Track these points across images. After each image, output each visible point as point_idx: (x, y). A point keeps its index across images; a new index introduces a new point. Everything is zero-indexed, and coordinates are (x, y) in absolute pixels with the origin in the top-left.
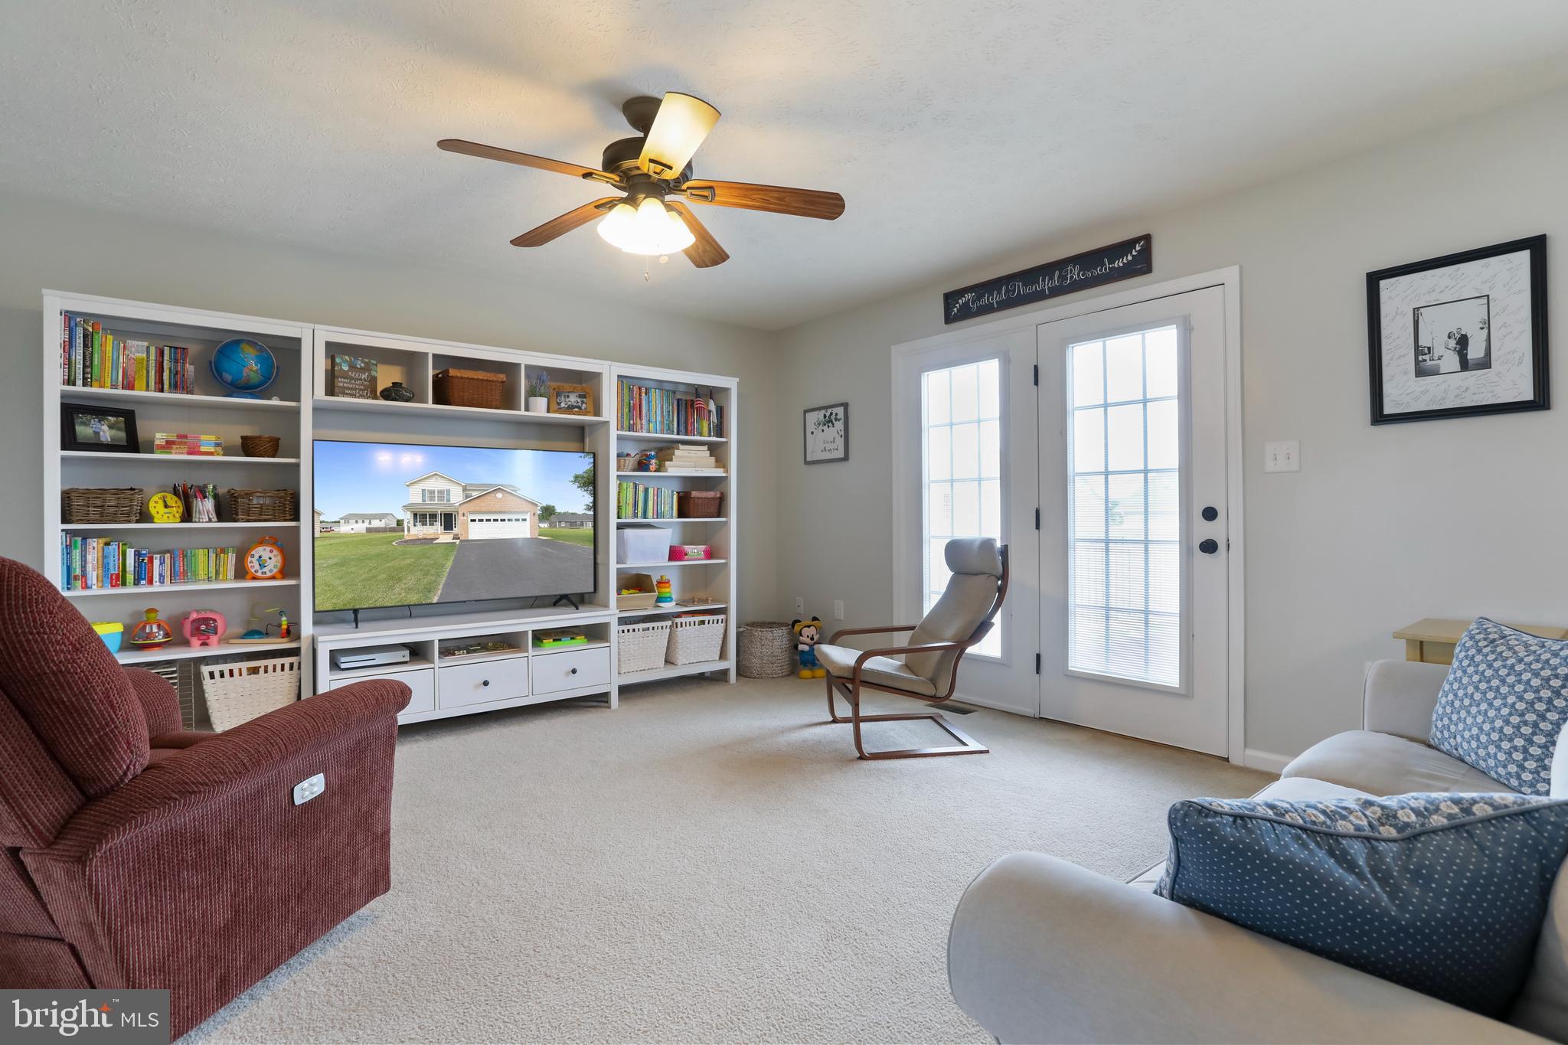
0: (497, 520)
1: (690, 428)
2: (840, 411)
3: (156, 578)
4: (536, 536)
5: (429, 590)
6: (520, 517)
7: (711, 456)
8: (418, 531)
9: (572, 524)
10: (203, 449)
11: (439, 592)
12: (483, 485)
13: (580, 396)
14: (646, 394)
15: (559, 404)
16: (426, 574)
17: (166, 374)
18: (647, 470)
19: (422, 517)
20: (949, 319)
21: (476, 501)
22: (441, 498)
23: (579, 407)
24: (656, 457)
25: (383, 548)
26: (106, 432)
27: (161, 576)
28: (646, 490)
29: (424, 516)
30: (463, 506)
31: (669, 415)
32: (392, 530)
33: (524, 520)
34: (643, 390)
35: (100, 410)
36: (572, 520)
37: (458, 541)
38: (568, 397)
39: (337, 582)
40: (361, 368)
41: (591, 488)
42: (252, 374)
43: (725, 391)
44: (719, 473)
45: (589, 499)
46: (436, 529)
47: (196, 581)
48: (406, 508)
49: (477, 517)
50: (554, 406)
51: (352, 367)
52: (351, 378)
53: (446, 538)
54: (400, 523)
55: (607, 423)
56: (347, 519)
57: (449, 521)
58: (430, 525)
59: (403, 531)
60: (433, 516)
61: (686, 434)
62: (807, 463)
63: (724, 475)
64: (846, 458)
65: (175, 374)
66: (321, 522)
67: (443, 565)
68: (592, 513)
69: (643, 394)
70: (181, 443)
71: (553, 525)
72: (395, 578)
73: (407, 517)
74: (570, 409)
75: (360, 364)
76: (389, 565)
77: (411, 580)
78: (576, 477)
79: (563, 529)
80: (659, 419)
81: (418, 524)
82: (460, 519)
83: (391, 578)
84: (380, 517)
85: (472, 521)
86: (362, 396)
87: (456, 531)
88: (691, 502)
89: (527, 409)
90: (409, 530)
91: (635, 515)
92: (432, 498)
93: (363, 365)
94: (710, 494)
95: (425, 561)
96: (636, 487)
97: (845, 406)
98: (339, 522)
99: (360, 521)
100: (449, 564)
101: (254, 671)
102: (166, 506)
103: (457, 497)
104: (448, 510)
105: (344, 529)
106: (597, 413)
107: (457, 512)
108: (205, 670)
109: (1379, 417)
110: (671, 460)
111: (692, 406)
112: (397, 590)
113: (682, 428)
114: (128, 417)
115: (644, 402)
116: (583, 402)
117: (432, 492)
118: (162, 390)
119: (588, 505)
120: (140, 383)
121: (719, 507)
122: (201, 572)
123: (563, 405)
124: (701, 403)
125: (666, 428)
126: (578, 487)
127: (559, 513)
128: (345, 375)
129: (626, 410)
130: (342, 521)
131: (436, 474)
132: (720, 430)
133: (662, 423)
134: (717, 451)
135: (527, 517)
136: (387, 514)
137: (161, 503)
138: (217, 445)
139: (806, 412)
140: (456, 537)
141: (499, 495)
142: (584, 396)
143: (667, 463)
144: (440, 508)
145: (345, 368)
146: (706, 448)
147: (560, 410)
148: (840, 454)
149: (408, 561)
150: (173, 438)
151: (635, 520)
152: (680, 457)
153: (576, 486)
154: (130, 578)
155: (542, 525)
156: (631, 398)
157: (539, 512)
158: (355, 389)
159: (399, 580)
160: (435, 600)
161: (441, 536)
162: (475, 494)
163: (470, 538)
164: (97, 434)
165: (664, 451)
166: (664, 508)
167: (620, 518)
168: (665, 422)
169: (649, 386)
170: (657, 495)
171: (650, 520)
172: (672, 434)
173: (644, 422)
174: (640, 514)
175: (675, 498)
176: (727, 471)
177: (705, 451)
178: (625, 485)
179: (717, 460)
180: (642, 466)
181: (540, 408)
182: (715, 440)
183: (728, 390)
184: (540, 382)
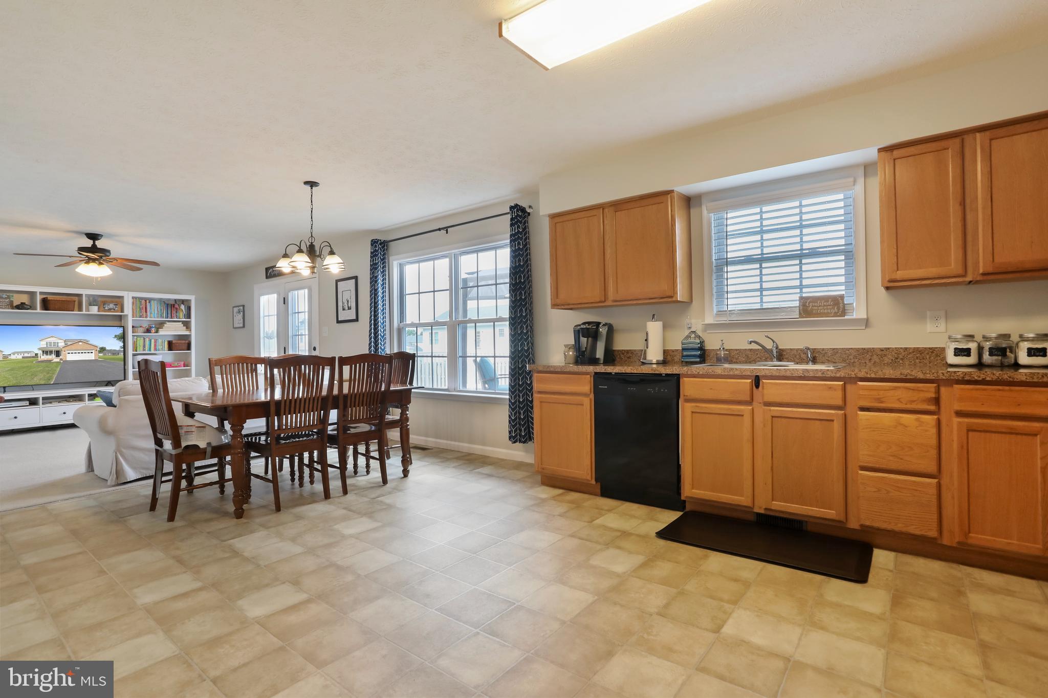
0: (79, 353)
1: (173, 315)
2: (242, 308)
4: (97, 359)
5: (49, 379)
6: (89, 351)
7: (184, 326)
8: (44, 357)
9: (114, 354)
11: (54, 380)
12: (74, 340)
13: (115, 305)
14: (149, 303)
15: (104, 308)
16: (48, 373)
18: (150, 333)
19: (47, 352)
20: (267, 277)
21: (70, 346)
22: (54, 345)
23: (114, 309)
24: (155, 327)
25: (29, 364)
28: (150, 341)
30: (64, 348)
31: (162, 311)
32: (33, 357)
33: (92, 353)
34: (148, 301)
36: (114, 353)
37: (62, 361)
38: (109, 305)
40: (5, 298)
41: (122, 340)
43: (189, 301)
44: (187, 333)
45: (122, 344)
46: (52, 357)
48: (39, 349)
49: (71, 352)
50: (102, 308)
52: (1, 302)
53: (57, 360)
54: (36, 354)
55: (127, 315)
56: (14, 353)
57: (58, 354)
58: (50, 355)
59: (38, 357)
60: (51, 352)
61: (171, 318)
62: (234, 328)
63: (189, 334)
64: (244, 326)
67: (56, 370)
68: (123, 349)
71: (104, 355)
73: (40, 352)
74: (110, 310)
75: (5, 296)
76: (31, 370)
77: (41, 376)
78: (116, 336)
79: (109, 356)
80: (156, 312)
81: (45, 355)
82: (63, 353)
83: (32, 375)
84: (28, 352)
85: (69, 353)
86: (6, 309)
87: (61, 357)
88: (173, 345)
89: (88, 310)
90: (40, 357)
91: (144, 350)
92: (50, 345)
94: (184, 342)
95: (47, 369)
96: (144, 339)
97: (244, 306)
98: (10, 355)
99: (19, 354)
100: (58, 370)
103: (61, 344)
104: (58, 349)
105: (13, 357)
106: (122, 311)
107: (62, 350)
109: (338, 322)
110: (162, 328)
111: (174, 307)
112: (35, 379)
113: (170, 315)
115: (148, 307)
116: (115, 307)
117: (49, 343)
119: (120, 346)
121: (189, 347)
123: (106, 308)
124: (177, 306)
125: (160, 315)
127: (108, 350)
129: (138, 310)
130: (12, 354)
131: (52, 336)
132: (189, 315)
133: (158, 314)
134: (187, 325)
135: (93, 351)
139: (233, 307)
141: (79, 343)
142: (117, 305)
143: (160, 330)
144: (53, 348)
146: (181, 323)
147: (105, 311)
148: (242, 325)
151: (145, 352)
152: (167, 327)
155: (100, 355)
156: (141, 304)
157: (98, 350)
158: (2, 306)
159: (36, 376)
160: (52, 383)
161: (55, 359)
163: (67, 360)
165: (160, 325)
166: (159, 347)
167: (136, 351)
168: (160, 314)
169: (150, 300)
170: (155, 342)
171: (152, 352)
172: (163, 318)
173: (148, 314)
174: (147, 350)
175: (166, 343)
176: (191, 333)
177: (180, 324)
178: (139, 339)
179: (187, 328)
180: (148, 331)
181: (94, 310)
182: (185, 320)
183: (190, 300)
184: (93, 300)
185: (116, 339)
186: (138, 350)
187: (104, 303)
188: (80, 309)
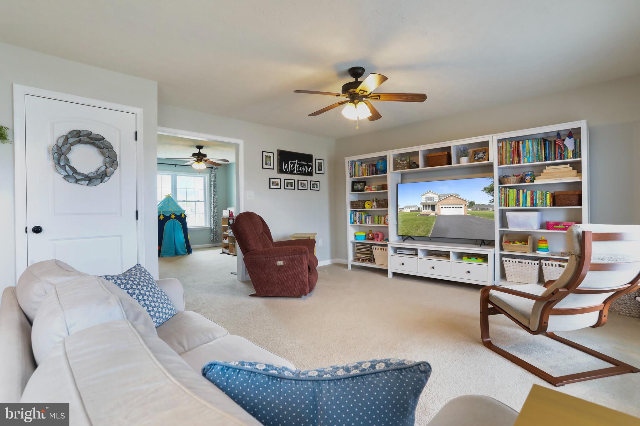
0: (451, 208)
3: (368, 222)
4: (466, 214)
5: (428, 232)
6: (460, 206)
7: (573, 169)
8: (424, 211)
10: (373, 189)
11: (431, 233)
12: (446, 194)
13: (482, 153)
14: (523, 143)
16: (427, 226)
17: (368, 171)
18: (525, 182)
19: (426, 207)
21: (443, 201)
22: (431, 200)
23: (482, 158)
24: (531, 175)
25: (414, 217)
26: (359, 186)
27: (369, 222)
29: (426, 206)
30: (439, 203)
31: (538, 152)
32: (417, 211)
33: (461, 207)
34: (521, 142)
35: (359, 182)
36: (484, 208)
37: (437, 215)
38: (479, 154)
39: (403, 227)
40: (404, 160)
41: (491, 193)
42: (381, 168)
44: (577, 179)
45: (492, 198)
46: (430, 211)
47: (375, 224)
48: (421, 203)
49: (443, 206)
50: (472, 160)
51: (401, 160)
52: (401, 164)
53: (433, 214)
54: (419, 208)
55: (493, 163)
56: (405, 207)
57: (434, 208)
58: (428, 209)
59: (420, 211)
60: (429, 206)
61: (553, 159)
63: (579, 180)
65: (370, 170)
66: (400, 208)
67: (432, 223)
69: (521, 144)
70: (369, 188)
71: (473, 210)
72: (418, 227)
73: (421, 207)
74: (478, 160)
75: (403, 159)
76: (416, 222)
77: (422, 228)
78: (485, 189)
79: (478, 211)
80: (531, 155)
81: (424, 209)
82: (438, 207)
83: (417, 226)
84: (414, 207)
85: (442, 208)
86: (404, 169)
87: (436, 211)
89: (458, 162)
90: (422, 211)
91: (518, 205)
92: (429, 200)
93: (404, 159)
94: (572, 193)
95: (426, 222)
96: (518, 191)
98: (403, 208)
99: (409, 208)
100: (434, 223)
101: (381, 249)
102: (368, 204)
103: (437, 199)
104: (434, 204)
105: (405, 210)
106: (489, 159)
107: (437, 205)
108: (373, 247)
110: (541, 175)
112: (419, 231)
114: (364, 182)
115: (521, 149)
116: (484, 155)
117: (428, 198)
118: (367, 175)
119: (490, 201)
120: (365, 174)
121: (580, 200)
122: (376, 222)
123: (476, 158)
124: (561, 141)
125: (536, 159)
126: (486, 193)
127: (477, 205)
128: (399, 163)
129: (508, 154)
130: (404, 208)
131: (430, 192)
132: (577, 153)
133: (533, 157)
134: (577, 167)
135: (463, 206)
136: (416, 206)
137: (367, 203)
138: (375, 188)
140: (436, 214)
141: (452, 198)
142: (484, 153)
143: (538, 177)
144: (430, 203)
145: (399, 161)
146: (568, 165)
147: (475, 161)
149: (421, 222)
150: (368, 187)
151: (518, 208)
152: (547, 173)
153: (485, 193)
154: (364, 222)
155: (469, 210)
156: (510, 147)
157: (467, 204)
158: (402, 167)
159: (419, 228)
160: (429, 236)
161: (431, 213)
162: (443, 198)
163: (442, 214)
164: (358, 187)
165: (539, 170)
166: (538, 201)
167: (509, 207)
168: (536, 156)
169: (523, 139)
170: (532, 194)
171: (529, 207)
172: (542, 161)
173: (522, 158)
174: (521, 204)
175: (548, 196)
176: (581, 178)
177: (568, 168)
178: (511, 190)
179: (578, 172)
180: (522, 180)
181: (464, 161)
182: (573, 160)
183: (579, 129)
184: (463, 152)
185: (485, 192)
186: (510, 205)
187: (475, 153)
188: (449, 163)
